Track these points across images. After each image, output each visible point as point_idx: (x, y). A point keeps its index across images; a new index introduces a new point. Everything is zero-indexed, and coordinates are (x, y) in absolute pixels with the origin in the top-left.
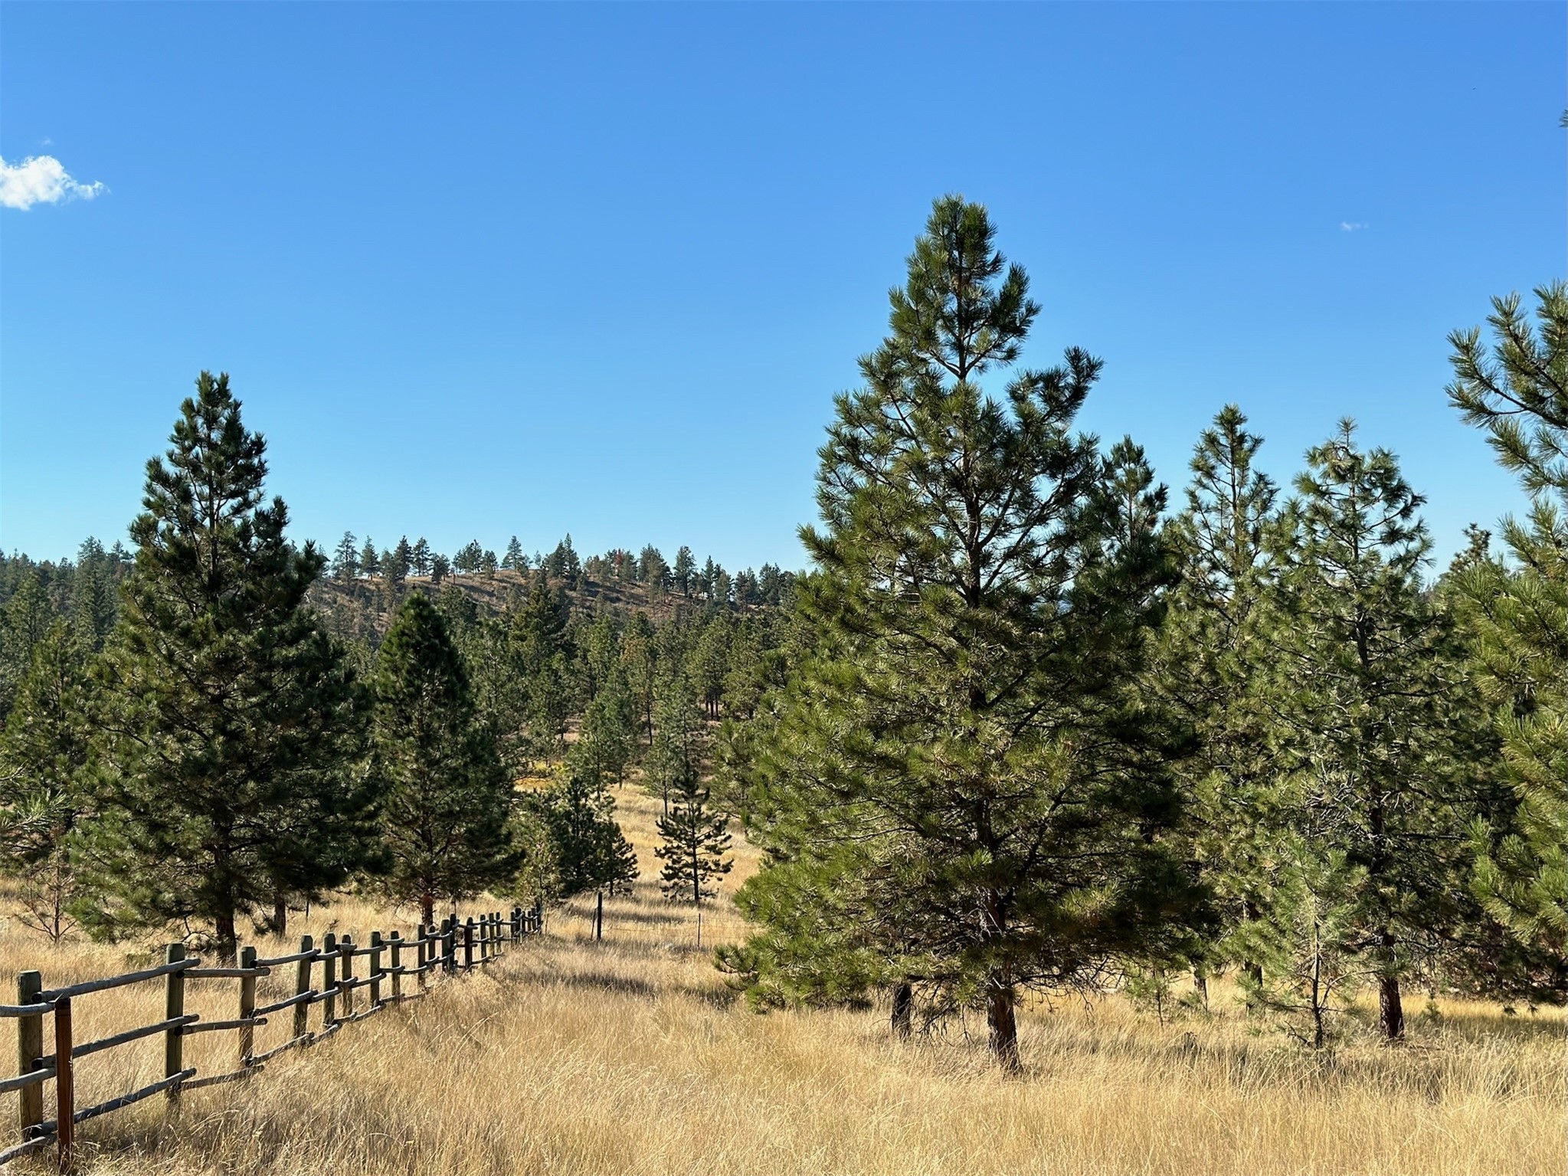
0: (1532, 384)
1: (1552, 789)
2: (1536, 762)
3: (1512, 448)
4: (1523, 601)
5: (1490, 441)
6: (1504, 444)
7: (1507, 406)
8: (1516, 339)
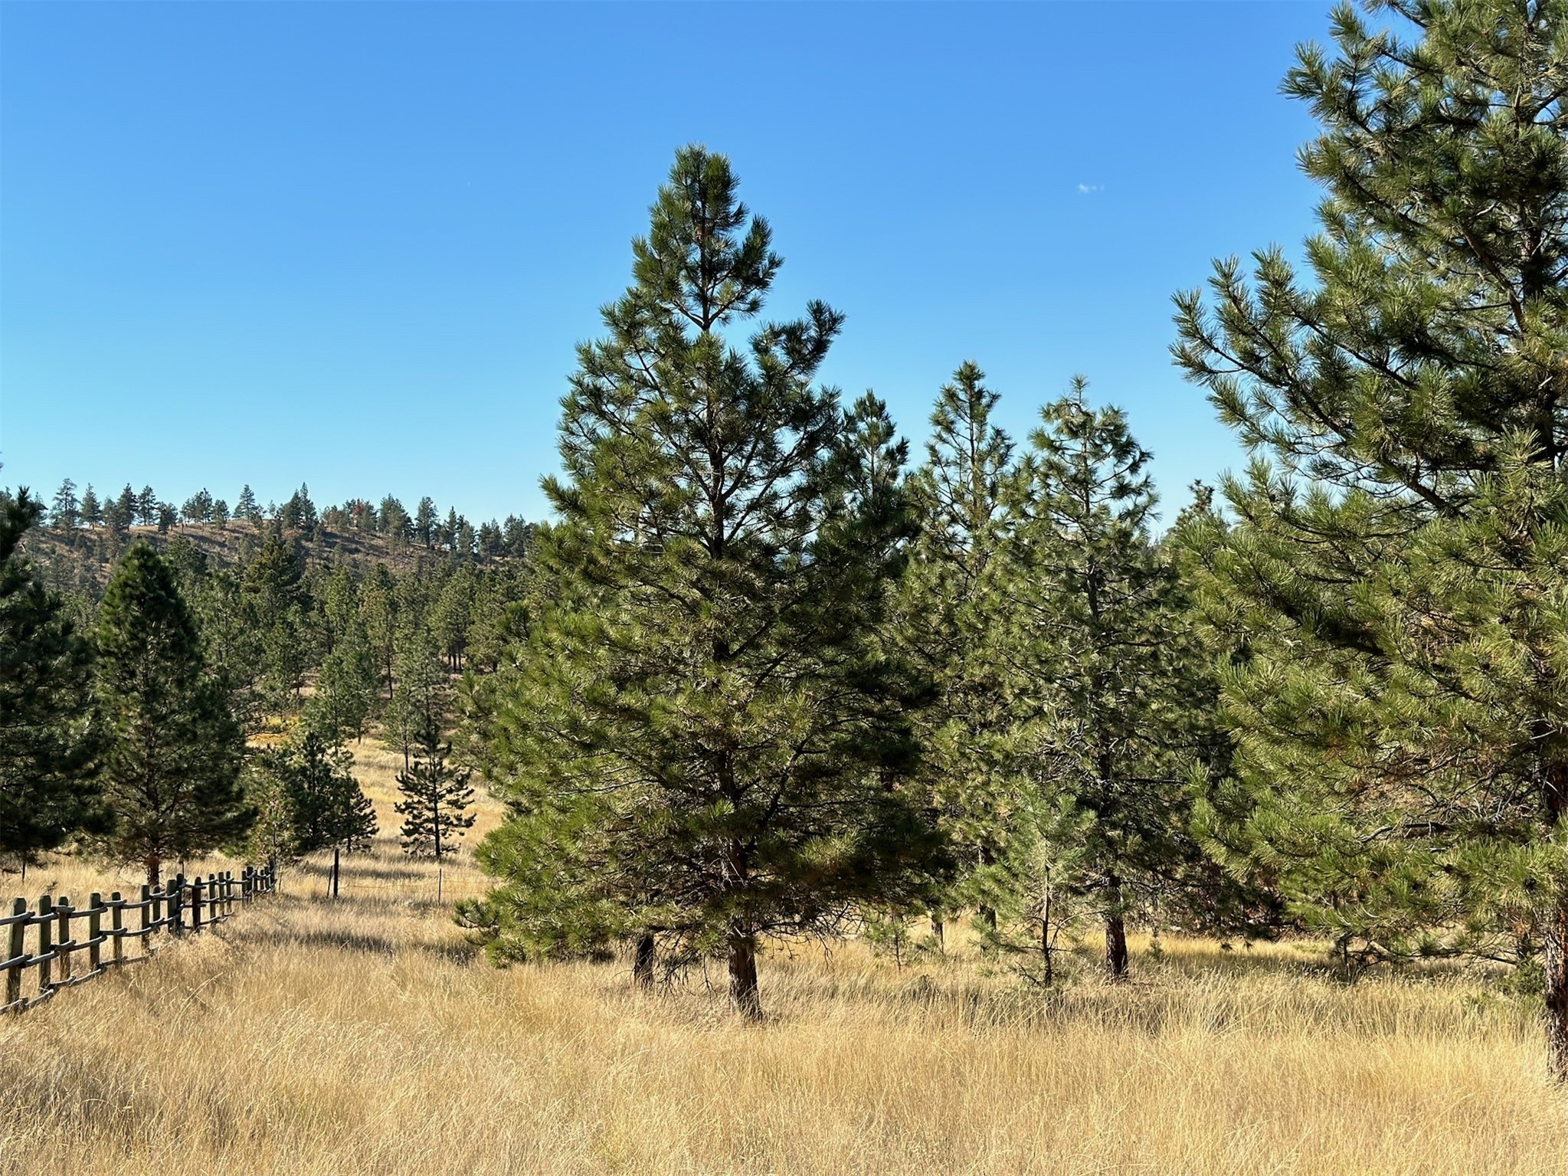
0: (1249, 345)
1: (1264, 733)
2: (1250, 709)
3: (1231, 407)
4: (1240, 553)
5: (1211, 399)
6: (1224, 402)
7: (1226, 365)
8: (1235, 300)
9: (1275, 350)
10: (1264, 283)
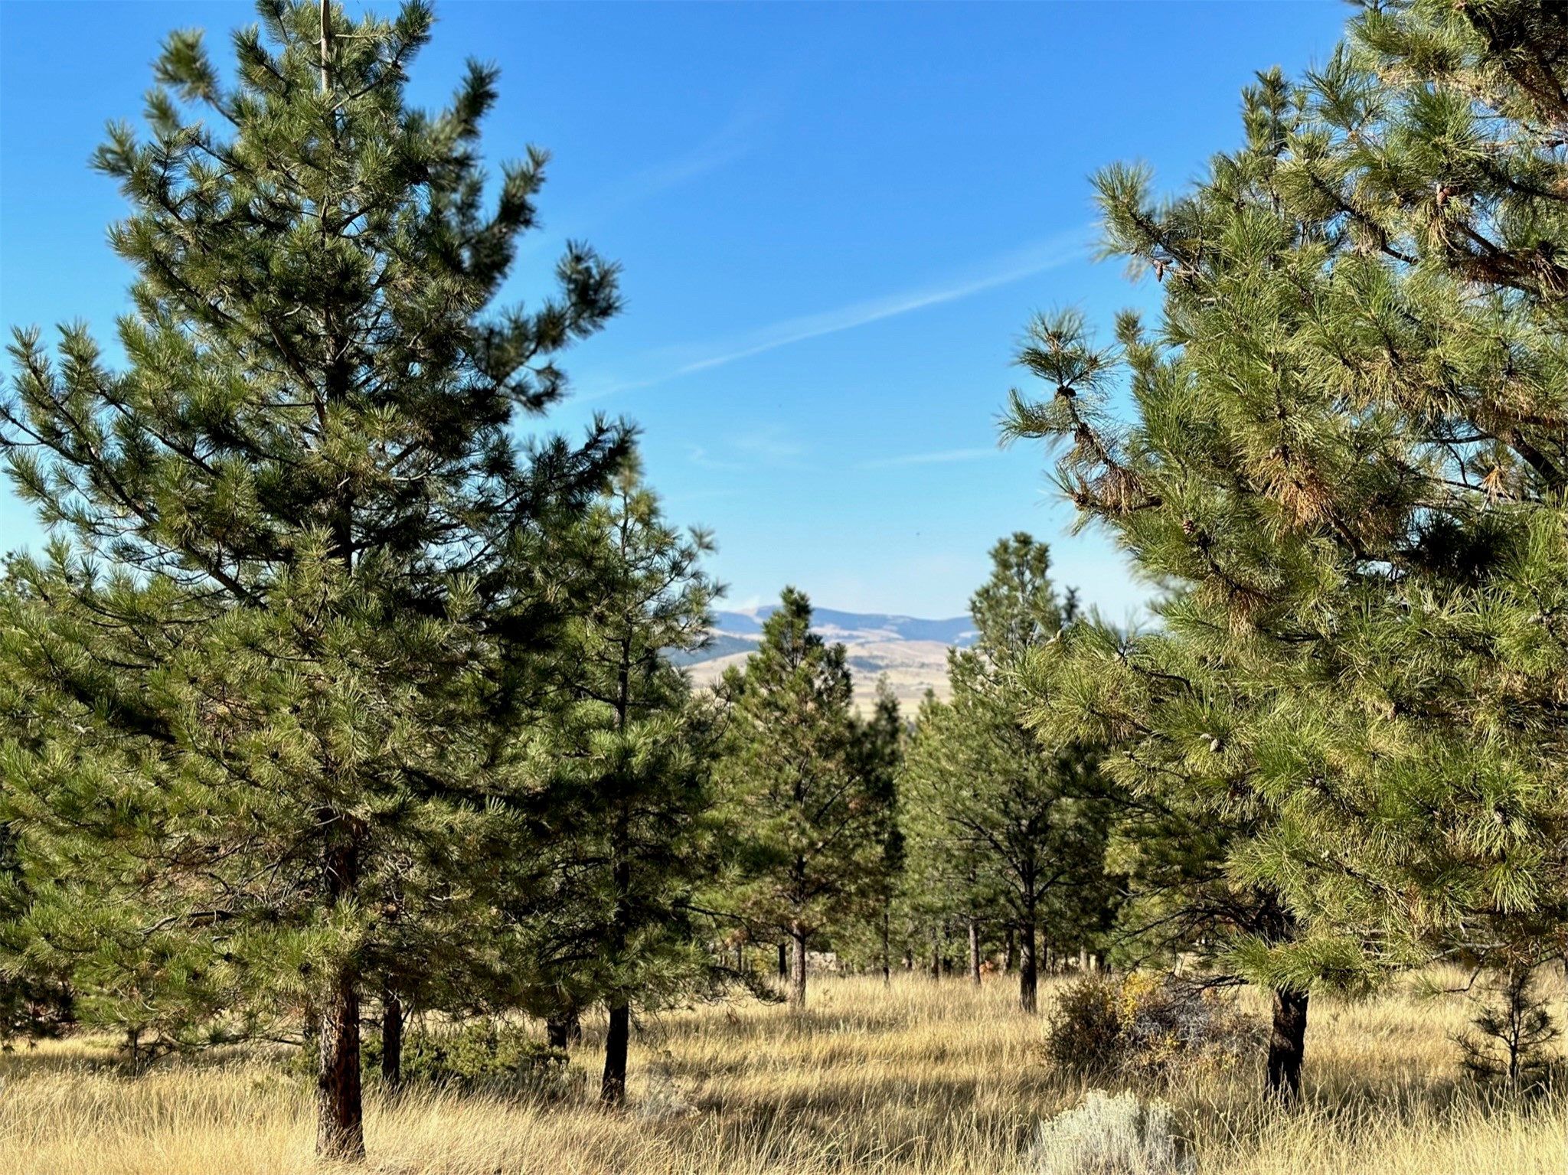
9: (77, 427)
10: (69, 357)
